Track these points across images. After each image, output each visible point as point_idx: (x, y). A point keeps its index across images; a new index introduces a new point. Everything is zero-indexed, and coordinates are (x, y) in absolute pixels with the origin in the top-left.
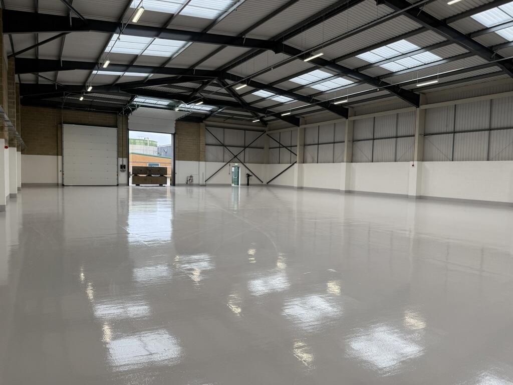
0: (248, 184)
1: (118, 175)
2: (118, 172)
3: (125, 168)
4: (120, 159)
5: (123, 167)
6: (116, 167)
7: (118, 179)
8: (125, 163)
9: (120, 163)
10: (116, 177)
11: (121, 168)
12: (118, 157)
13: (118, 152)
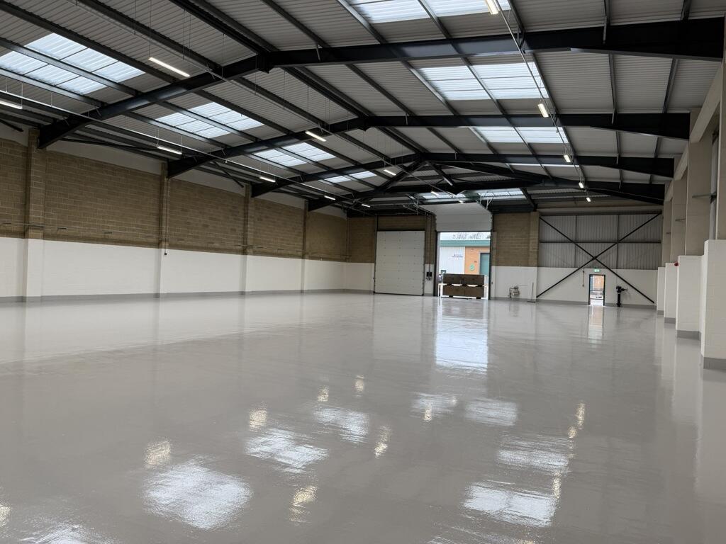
0: (619, 304)
1: (423, 284)
2: (424, 280)
3: (431, 276)
4: (427, 266)
5: (429, 274)
6: (422, 274)
7: (423, 288)
8: (432, 270)
9: (427, 270)
10: (422, 286)
11: (427, 275)
12: (425, 263)
13: (425, 257)
